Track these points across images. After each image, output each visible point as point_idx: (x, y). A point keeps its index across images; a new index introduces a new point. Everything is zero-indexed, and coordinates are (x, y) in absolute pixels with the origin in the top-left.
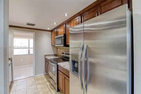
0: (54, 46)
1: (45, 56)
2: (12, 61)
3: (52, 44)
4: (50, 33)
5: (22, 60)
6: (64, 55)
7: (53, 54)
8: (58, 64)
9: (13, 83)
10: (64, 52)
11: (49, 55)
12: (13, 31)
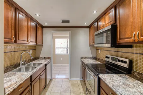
0: (93, 46)
1: (82, 58)
2: (51, 60)
3: (90, 43)
4: (88, 29)
5: (61, 59)
6: (109, 60)
7: (91, 56)
8: (99, 76)
9: (51, 81)
10: (110, 57)
11: (86, 57)
12: (52, 31)
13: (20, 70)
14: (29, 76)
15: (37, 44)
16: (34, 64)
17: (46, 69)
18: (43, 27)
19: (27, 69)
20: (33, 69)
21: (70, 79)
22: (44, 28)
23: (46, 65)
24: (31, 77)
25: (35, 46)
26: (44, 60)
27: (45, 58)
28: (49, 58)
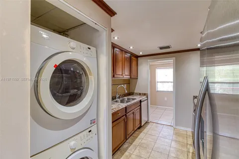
1: (195, 97)
2: (147, 97)
5: (166, 99)
9: (148, 124)
12: (149, 60)
13: (116, 102)
14: (124, 106)
15: (131, 78)
16: (128, 99)
17: (140, 106)
18: (137, 57)
19: (122, 102)
20: (127, 102)
21: (174, 127)
22: (139, 58)
23: (141, 101)
24: (126, 108)
25: (129, 80)
26: (139, 97)
27: (140, 94)
28: (145, 94)
